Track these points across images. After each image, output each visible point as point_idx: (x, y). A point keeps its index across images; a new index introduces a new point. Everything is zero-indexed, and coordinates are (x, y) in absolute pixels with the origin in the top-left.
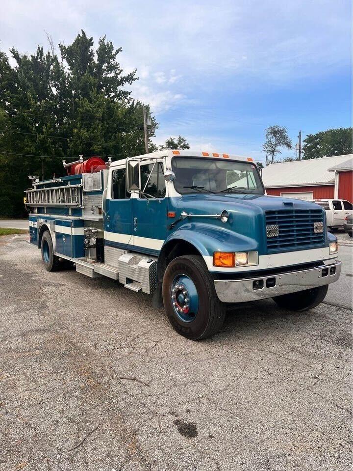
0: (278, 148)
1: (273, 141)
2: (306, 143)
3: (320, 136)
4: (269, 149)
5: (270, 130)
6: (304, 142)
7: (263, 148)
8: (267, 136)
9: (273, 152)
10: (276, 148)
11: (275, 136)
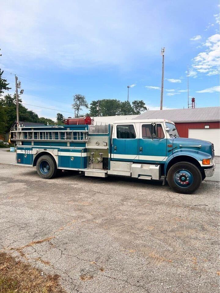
0: (81, 107)
1: (78, 102)
2: (92, 106)
3: (99, 102)
4: (76, 107)
5: (76, 97)
6: (90, 104)
7: (72, 107)
8: (74, 99)
9: (78, 109)
10: (80, 107)
11: (79, 100)
